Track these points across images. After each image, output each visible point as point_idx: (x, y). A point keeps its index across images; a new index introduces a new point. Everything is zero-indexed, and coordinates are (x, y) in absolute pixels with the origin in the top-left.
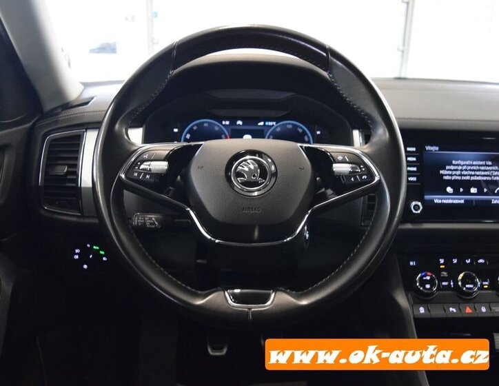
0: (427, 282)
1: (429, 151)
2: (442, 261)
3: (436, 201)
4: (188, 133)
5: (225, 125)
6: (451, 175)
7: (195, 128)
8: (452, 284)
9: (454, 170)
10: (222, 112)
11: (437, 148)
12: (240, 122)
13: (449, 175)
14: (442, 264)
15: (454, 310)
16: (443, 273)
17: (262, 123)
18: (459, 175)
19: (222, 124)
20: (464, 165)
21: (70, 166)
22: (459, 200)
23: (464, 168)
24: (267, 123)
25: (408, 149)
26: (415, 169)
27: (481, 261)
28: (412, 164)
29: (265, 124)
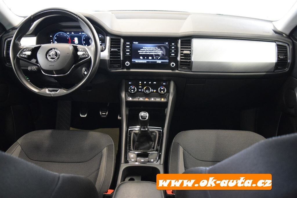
0: (132, 89)
1: (134, 44)
2: (140, 82)
3: (136, 62)
4: (55, 37)
5: (68, 34)
6: (142, 52)
7: (58, 35)
8: (142, 90)
9: (144, 51)
10: (66, 30)
11: (138, 43)
12: (73, 33)
13: (141, 52)
14: (140, 84)
15: (142, 99)
16: (140, 86)
17: (80, 33)
18: (145, 53)
19: (67, 34)
20: (147, 49)
22: (145, 61)
24: (82, 33)
25: (127, 43)
26: (129, 50)
27: (155, 83)
28: (128, 48)
29: (81, 34)
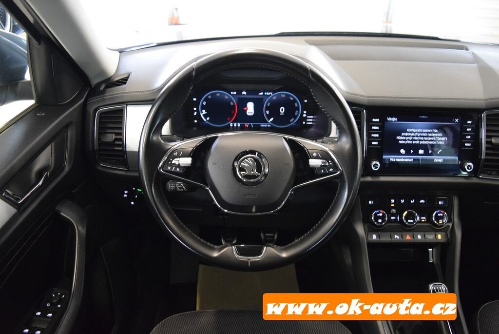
0: (380, 218)
1: (389, 121)
2: (393, 201)
3: (392, 160)
4: (204, 101)
5: (233, 95)
6: (405, 140)
7: (210, 97)
8: (398, 218)
9: (408, 136)
10: (230, 86)
11: (396, 119)
12: (244, 93)
13: (403, 140)
14: (393, 203)
15: (398, 237)
16: (393, 210)
17: (262, 94)
18: (411, 140)
19: (230, 94)
20: (416, 132)
21: (116, 134)
22: (409, 159)
23: (416, 134)
24: (266, 94)
25: (374, 120)
26: (377, 135)
27: (422, 201)
28: (375, 132)
29: (264, 94)
